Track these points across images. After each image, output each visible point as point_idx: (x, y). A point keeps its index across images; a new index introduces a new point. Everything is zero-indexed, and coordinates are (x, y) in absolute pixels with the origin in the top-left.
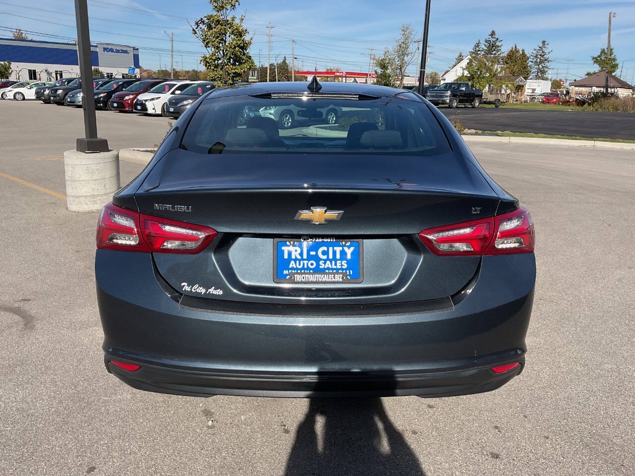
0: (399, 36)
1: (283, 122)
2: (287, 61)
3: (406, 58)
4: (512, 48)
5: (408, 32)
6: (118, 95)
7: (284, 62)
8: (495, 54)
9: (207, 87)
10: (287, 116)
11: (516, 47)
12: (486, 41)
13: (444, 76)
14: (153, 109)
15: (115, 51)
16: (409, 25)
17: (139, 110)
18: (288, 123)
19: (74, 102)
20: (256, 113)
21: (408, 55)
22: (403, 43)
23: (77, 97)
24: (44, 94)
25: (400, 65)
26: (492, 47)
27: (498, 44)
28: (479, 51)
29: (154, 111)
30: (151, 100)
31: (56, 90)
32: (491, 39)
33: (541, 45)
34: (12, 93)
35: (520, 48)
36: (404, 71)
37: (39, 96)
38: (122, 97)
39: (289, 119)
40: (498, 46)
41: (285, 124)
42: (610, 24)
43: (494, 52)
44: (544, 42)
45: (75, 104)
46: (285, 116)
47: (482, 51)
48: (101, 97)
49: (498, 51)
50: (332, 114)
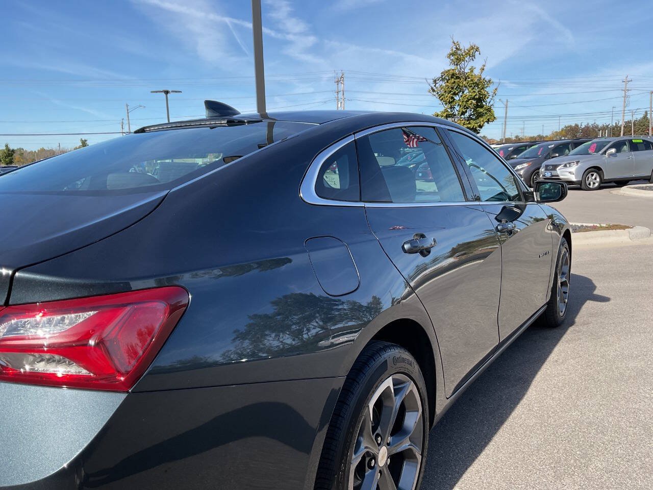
1: (587, 183)
2: (649, 116)
7: (645, 117)
9: (549, 147)
10: (592, 175)
18: (594, 183)
20: (552, 172)
39: (595, 179)
41: (590, 184)
46: (589, 175)
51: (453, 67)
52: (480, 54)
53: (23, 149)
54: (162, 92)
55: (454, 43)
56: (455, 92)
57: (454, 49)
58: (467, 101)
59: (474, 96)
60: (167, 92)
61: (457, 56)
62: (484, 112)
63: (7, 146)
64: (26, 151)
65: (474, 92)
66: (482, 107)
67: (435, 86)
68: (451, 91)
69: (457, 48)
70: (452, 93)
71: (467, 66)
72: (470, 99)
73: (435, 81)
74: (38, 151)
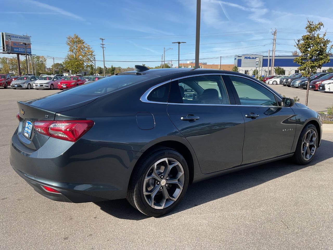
6: (314, 81)
14: (329, 89)
15: (251, 58)
17: (321, 89)
19: (294, 85)
23: (296, 82)
24: (283, 81)
29: (329, 90)
30: (329, 84)
31: (288, 79)
34: (272, 81)
37: (281, 82)
38: (315, 83)
45: (294, 86)
48: (306, 83)
51: (309, 34)
52: (324, 27)
53: (120, 67)
54: (177, 43)
55: (308, 21)
56: (307, 47)
57: (309, 25)
58: (313, 52)
59: (317, 49)
60: (179, 43)
61: (311, 28)
62: (323, 58)
63: (112, 66)
64: (122, 68)
65: (317, 47)
66: (322, 55)
67: (299, 43)
68: (304, 47)
69: (310, 24)
70: (305, 47)
71: (316, 34)
72: (314, 51)
73: (299, 41)
74: (127, 68)
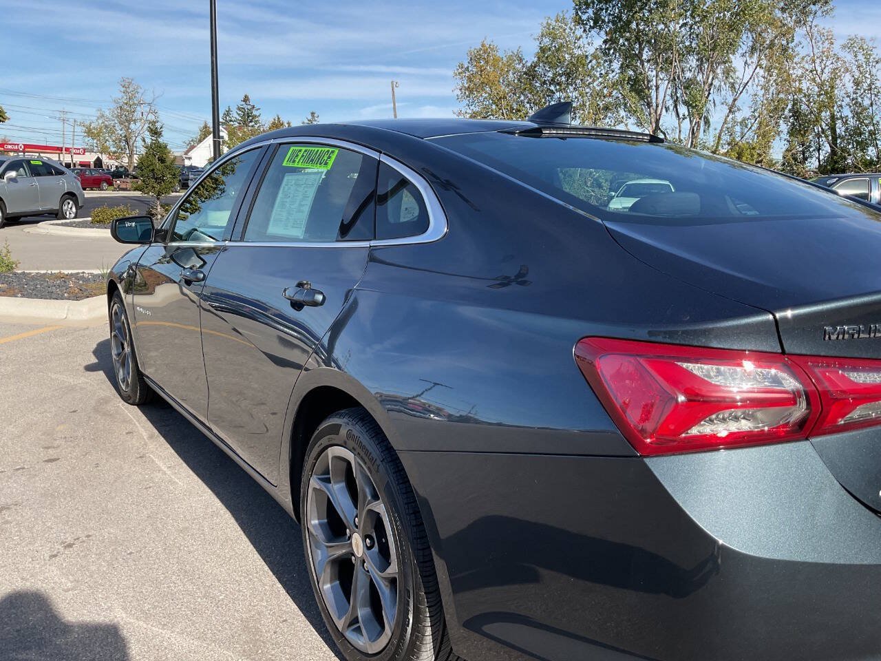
0: (118, 94)
3: (132, 126)
4: (275, 120)
5: (131, 89)
8: (253, 126)
11: (279, 118)
12: (239, 109)
13: (190, 154)
16: (132, 80)
21: (135, 121)
22: (126, 104)
25: (125, 136)
26: (248, 117)
27: (255, 113)
28: (231, 121)
32: (245, 106)
33: (310, 117)
35: (284, 120)
36: (133, 143)
40: (255, 116)
42: (393, 95)
43: (253, 123)
44: (313, 114)
47: (235, 121)
49: (256, 122)
50: (69, 203)
